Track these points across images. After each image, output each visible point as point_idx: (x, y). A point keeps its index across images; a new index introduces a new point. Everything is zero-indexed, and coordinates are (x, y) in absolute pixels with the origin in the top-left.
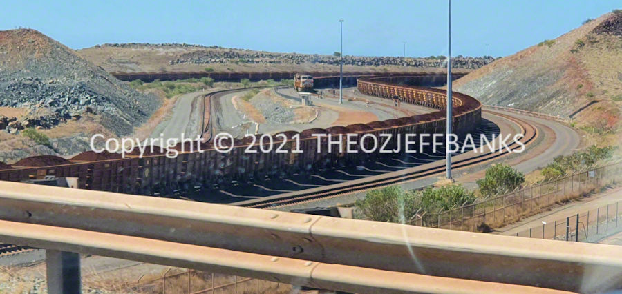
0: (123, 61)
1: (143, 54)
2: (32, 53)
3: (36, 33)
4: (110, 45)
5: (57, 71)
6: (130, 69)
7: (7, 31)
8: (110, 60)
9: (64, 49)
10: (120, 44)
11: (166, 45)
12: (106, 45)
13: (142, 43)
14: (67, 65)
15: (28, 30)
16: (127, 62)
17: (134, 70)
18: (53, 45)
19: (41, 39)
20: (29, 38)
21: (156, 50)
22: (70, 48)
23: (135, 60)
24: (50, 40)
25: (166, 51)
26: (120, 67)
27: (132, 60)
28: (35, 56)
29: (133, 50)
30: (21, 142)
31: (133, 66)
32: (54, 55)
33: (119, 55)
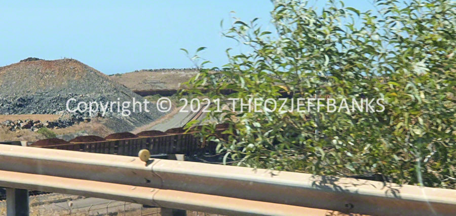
0: (154, 82)
1: (169, 76)
2: (73, 76)
3: (76, 61)
4: (146, 70)
5: (90, 89)
6: (159, 87)
7: (56, 61)
8: (145, 82)
9: (96, 72)
10: (153, 69)
11: (187, 69)
12: (143, 70)
13: (170, 68)
14: (97, 84)
15: (70, 60)
16: (157, 83)
17: (161, 88)
18: (87, 71)
19: (79, 66)
20: (71, 66)
21: (179, 73)
22: (101, 72)
23: (163, 81)
24: (86, 66)
25: (187, 73)
26: (152, 85)
27: (161, 81)
28: (75, 78)
29: (163, 73)
30: (35, 138)
31: (161, 85)
32: (88, 77)
33: (152, 77)
